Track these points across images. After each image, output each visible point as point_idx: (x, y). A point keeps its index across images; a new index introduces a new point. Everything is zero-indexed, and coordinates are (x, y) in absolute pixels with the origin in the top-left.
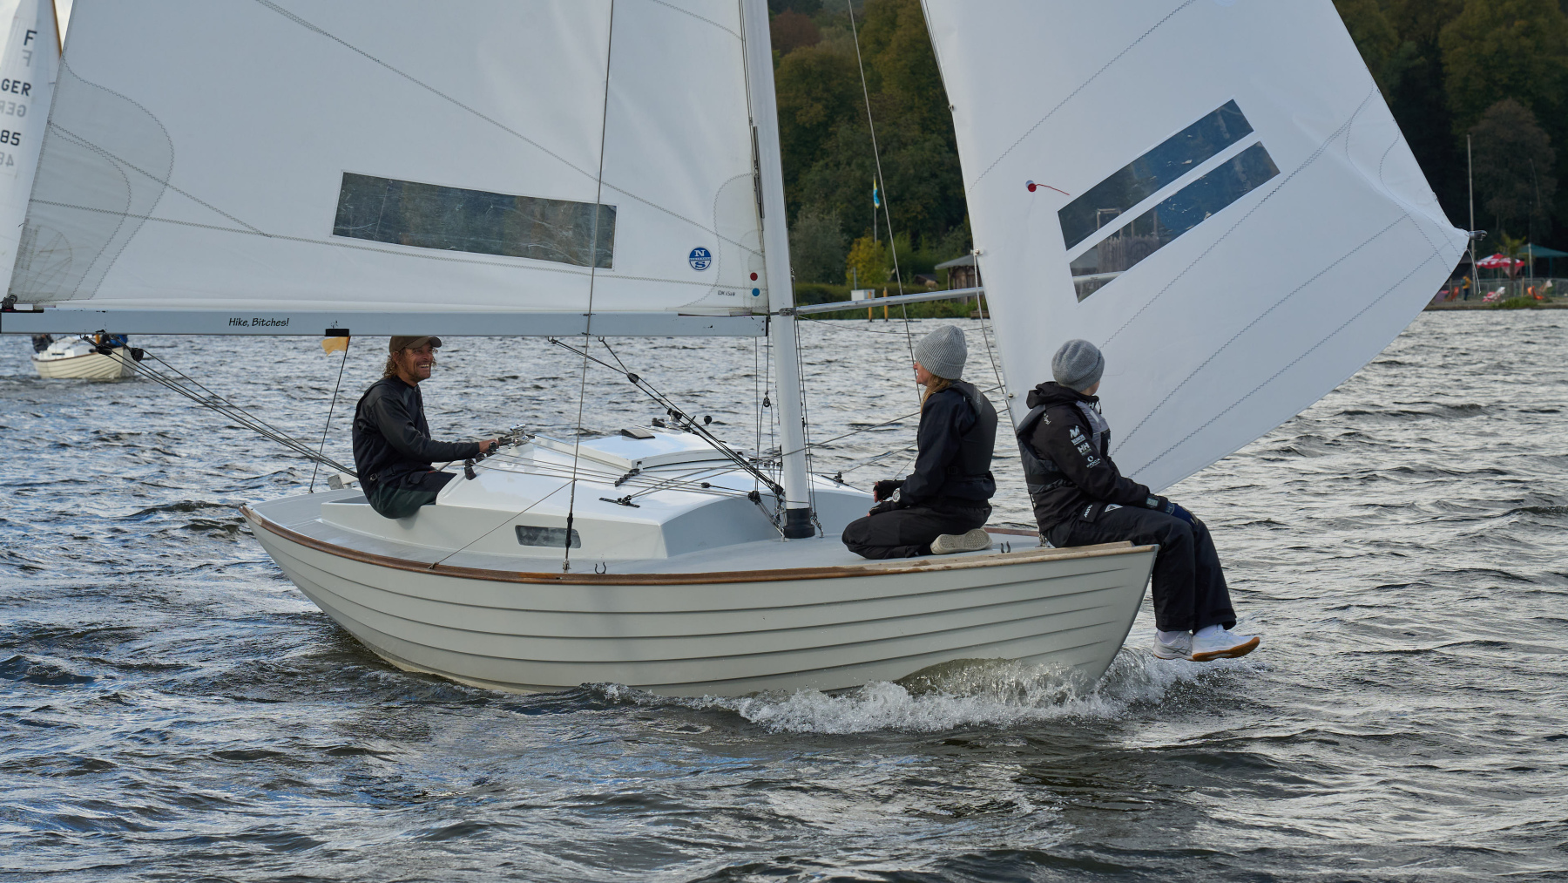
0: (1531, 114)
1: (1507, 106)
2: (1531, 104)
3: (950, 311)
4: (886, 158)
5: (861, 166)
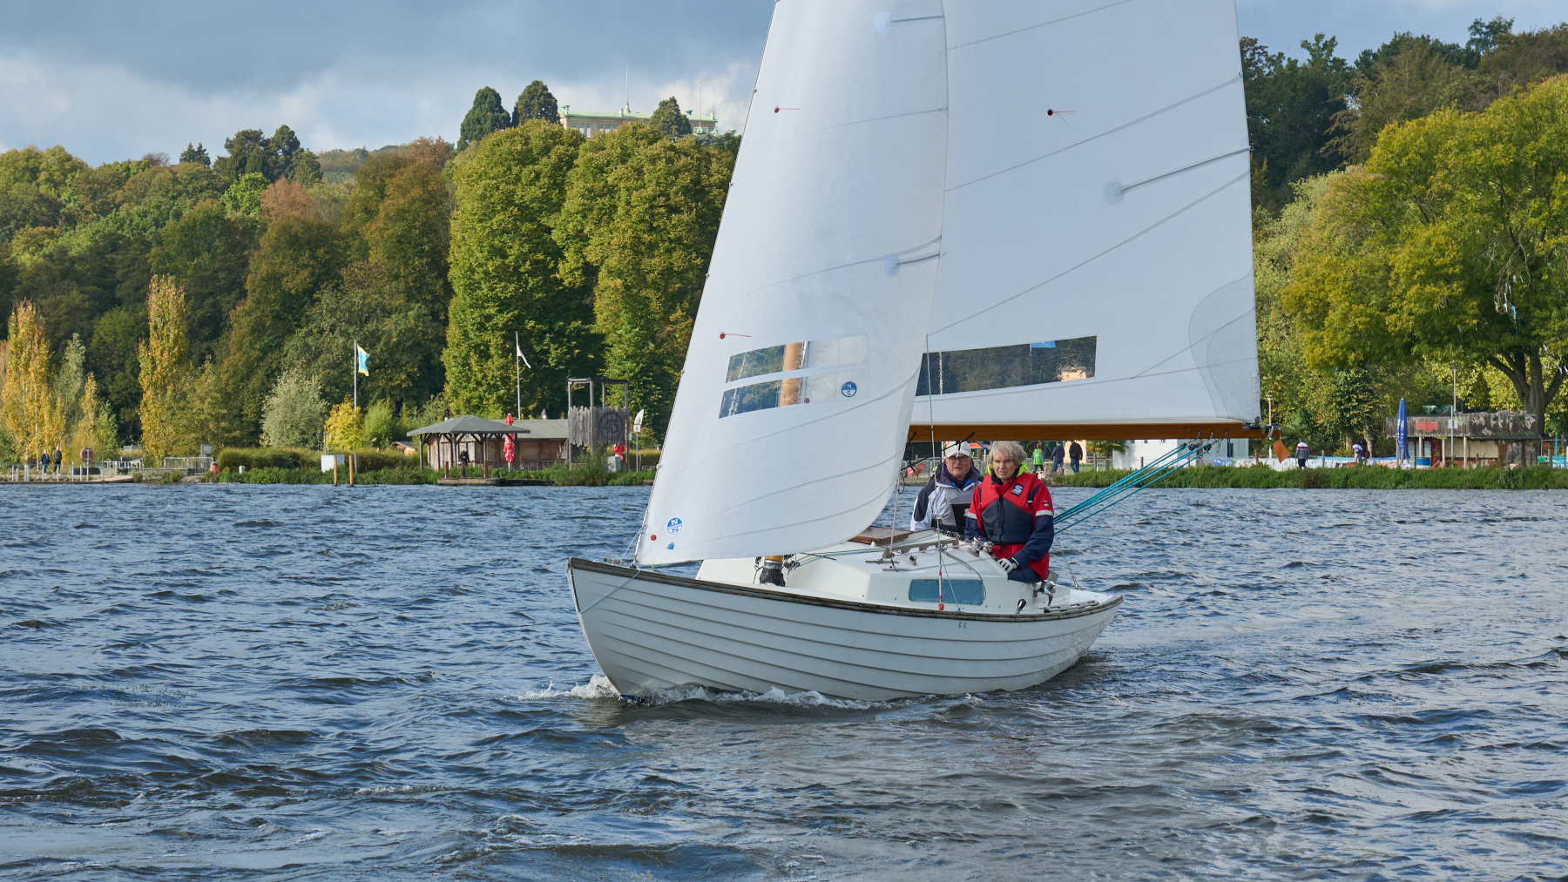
4: (371, 326)
5: (344, 333)
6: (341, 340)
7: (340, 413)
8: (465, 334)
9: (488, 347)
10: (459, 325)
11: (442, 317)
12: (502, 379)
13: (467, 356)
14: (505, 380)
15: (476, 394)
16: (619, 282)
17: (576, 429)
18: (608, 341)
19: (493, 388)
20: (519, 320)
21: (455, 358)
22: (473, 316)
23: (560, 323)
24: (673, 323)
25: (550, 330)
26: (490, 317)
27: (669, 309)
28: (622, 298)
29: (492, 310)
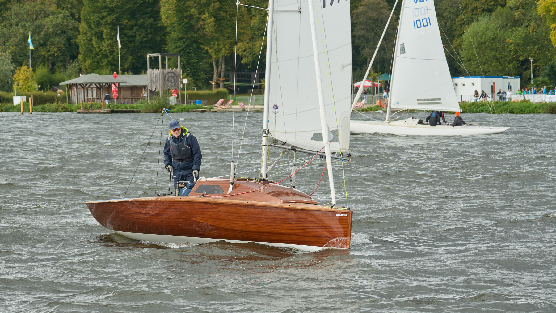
4: (37, 22)
5: (24, 26)
6: (22, 31)
7: (22, 71)
8: (90, 27)
9: (102, 34)
10: (87, 21)
11: (77, 17)
12: (110, 52)
13: (90, 40)
14: (112, 52)
15: (96, 60)
17: (152, 81)
18: (168, 30)
19: (106, 56)
20: (118, 19)
21: (84, 40)
22: (94, 17)
23: (142, 20)
24: (203, 20)
25: (136, 25)
26: (103, 18)
27: (201, 13)
28: (175, 7)
29: (105, 14)
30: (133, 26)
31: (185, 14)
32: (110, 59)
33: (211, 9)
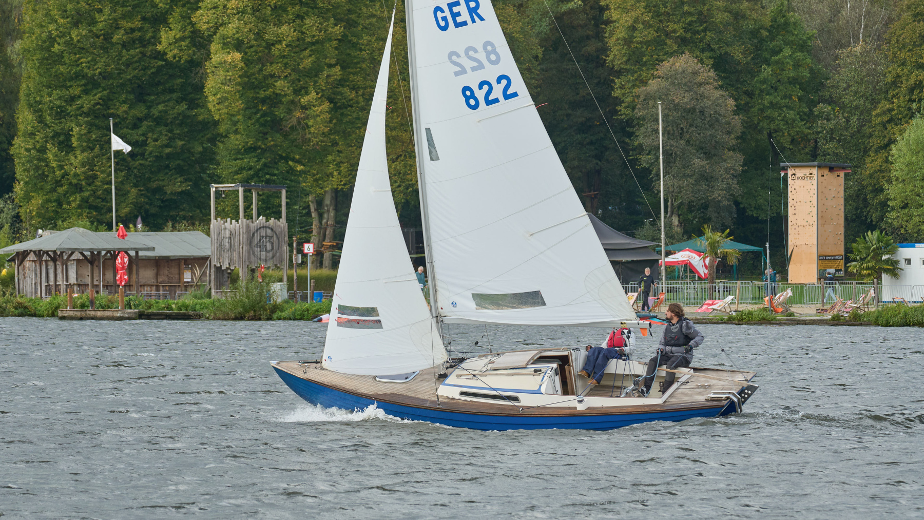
0: (712, 74)
1: (684, 62)
2: (711, 62)
3: (26, 307)
8: (41, 120)
9: (68, 136)
10: (36, 108)
12: (87, 178)
13: (43, 150)
14: (91, 179)
15: (55, 196)
16: (238, 56)
17: (220, 247)
18: (222, 129)
19: (78, 188)
20: (106, 102)
21: (28, 150)
22: (53, 98)
23: (161, 107)
24: (304, 108)
25: (147, 117)
26: (72, 99)
27: (300, 91)
28: (240, 77)
29: (77, 91)
30: (140, 120)
31: (262, 94)
32: (87, 194)
33: (322, 82)
